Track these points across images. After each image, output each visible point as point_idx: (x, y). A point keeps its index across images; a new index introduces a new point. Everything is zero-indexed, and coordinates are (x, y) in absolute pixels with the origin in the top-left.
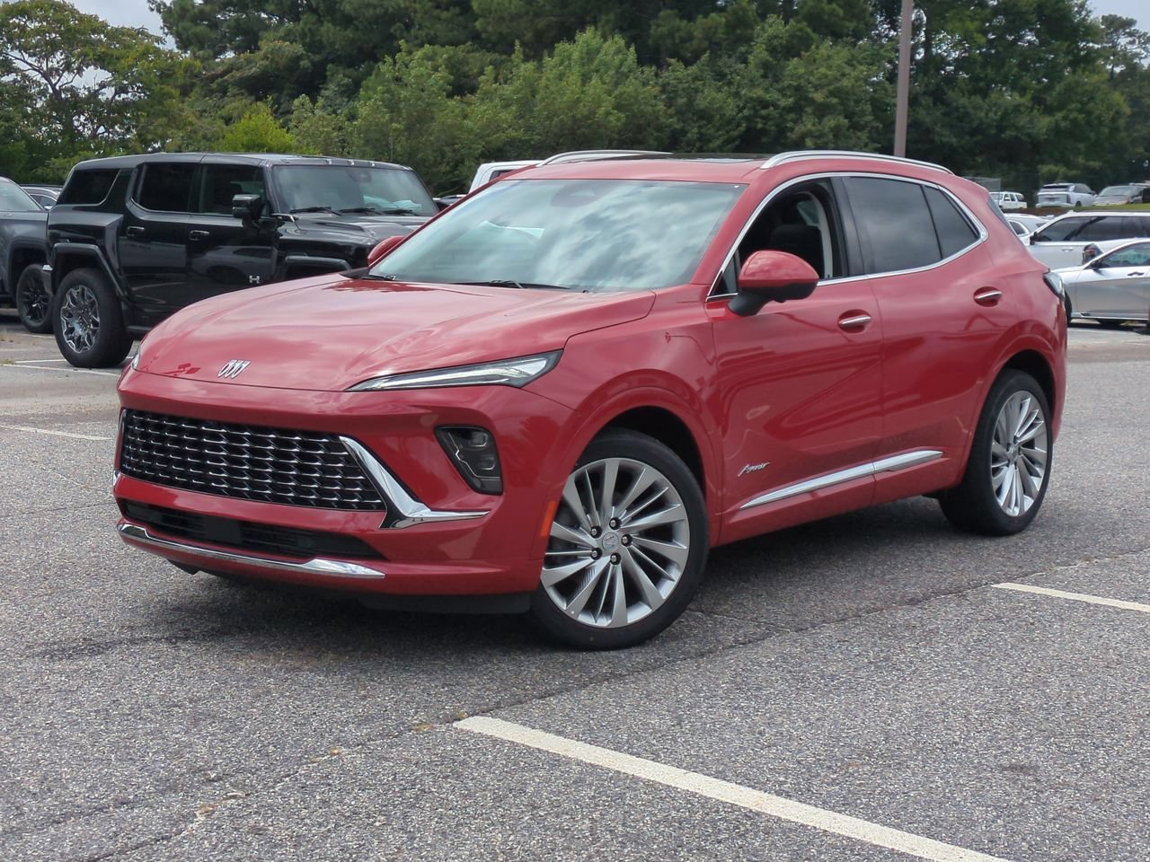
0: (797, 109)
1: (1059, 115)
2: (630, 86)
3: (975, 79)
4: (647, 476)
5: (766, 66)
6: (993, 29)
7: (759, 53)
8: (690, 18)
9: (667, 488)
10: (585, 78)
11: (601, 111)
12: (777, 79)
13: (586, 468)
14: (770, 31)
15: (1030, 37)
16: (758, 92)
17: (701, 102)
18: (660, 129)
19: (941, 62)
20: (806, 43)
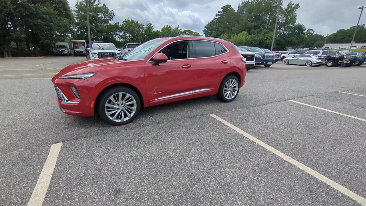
0: (266, 39)
1: (299, 40)
2: (247, 37)
3: (289, 36)
4: (128, 95)
5: (263, 35)
6: (292, 30)
7: (263, 33)
8: (255, 30)
9: (132, 97)
10: (242, 36)
11: (244, 40)
12: (264, 36)
13: (115, 94)
14: (264, 31)
15: (297, 31)
16: (262, 38)
17: (255, 39)
18: (250, 42)
19: (285, 34)
20: (268, 32)
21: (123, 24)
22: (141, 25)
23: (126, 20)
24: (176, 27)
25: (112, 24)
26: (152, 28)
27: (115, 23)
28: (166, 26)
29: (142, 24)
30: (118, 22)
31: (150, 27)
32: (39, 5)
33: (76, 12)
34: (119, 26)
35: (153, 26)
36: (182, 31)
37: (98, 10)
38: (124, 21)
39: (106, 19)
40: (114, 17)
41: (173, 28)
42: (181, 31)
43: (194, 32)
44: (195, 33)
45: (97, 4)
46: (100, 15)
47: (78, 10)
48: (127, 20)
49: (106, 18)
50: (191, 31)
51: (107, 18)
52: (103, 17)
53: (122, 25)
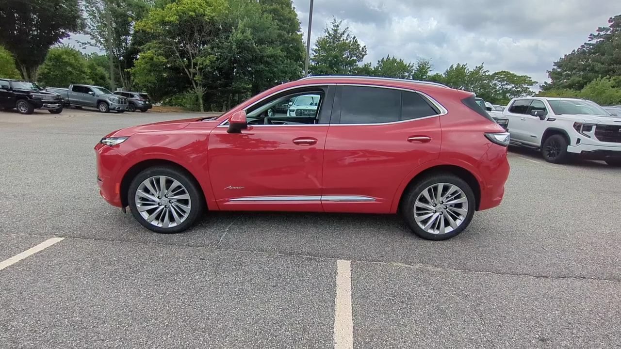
21: (377, 65)
22: (407, 65)
23: (383, 58)
24: (476, 67)
25: (361, 67)
26: (428, 70)
27: (365, 65)
28: (455, 66)
29: (410, 64)
30: (371, 63)
31: (423, 69)
32: (266, 46)
33: (315, 52)
34: (372, 69)
35: (429, 68)
36: (491, 73)
37: (344, 47)
38: (380, 60)
39: (353, 60)
40: (365, 57)
41: (471, 68)
42: (487, 74)
43: (518, 75)
44: (522, 76)
45: (345, 38)
46: (346, 54)
47: (318, 48)
48: (385, 60)
49: (352, 58)
50: (511, 73)
51: (355, 58)
52: (348, 57)
53: (375, 67)
